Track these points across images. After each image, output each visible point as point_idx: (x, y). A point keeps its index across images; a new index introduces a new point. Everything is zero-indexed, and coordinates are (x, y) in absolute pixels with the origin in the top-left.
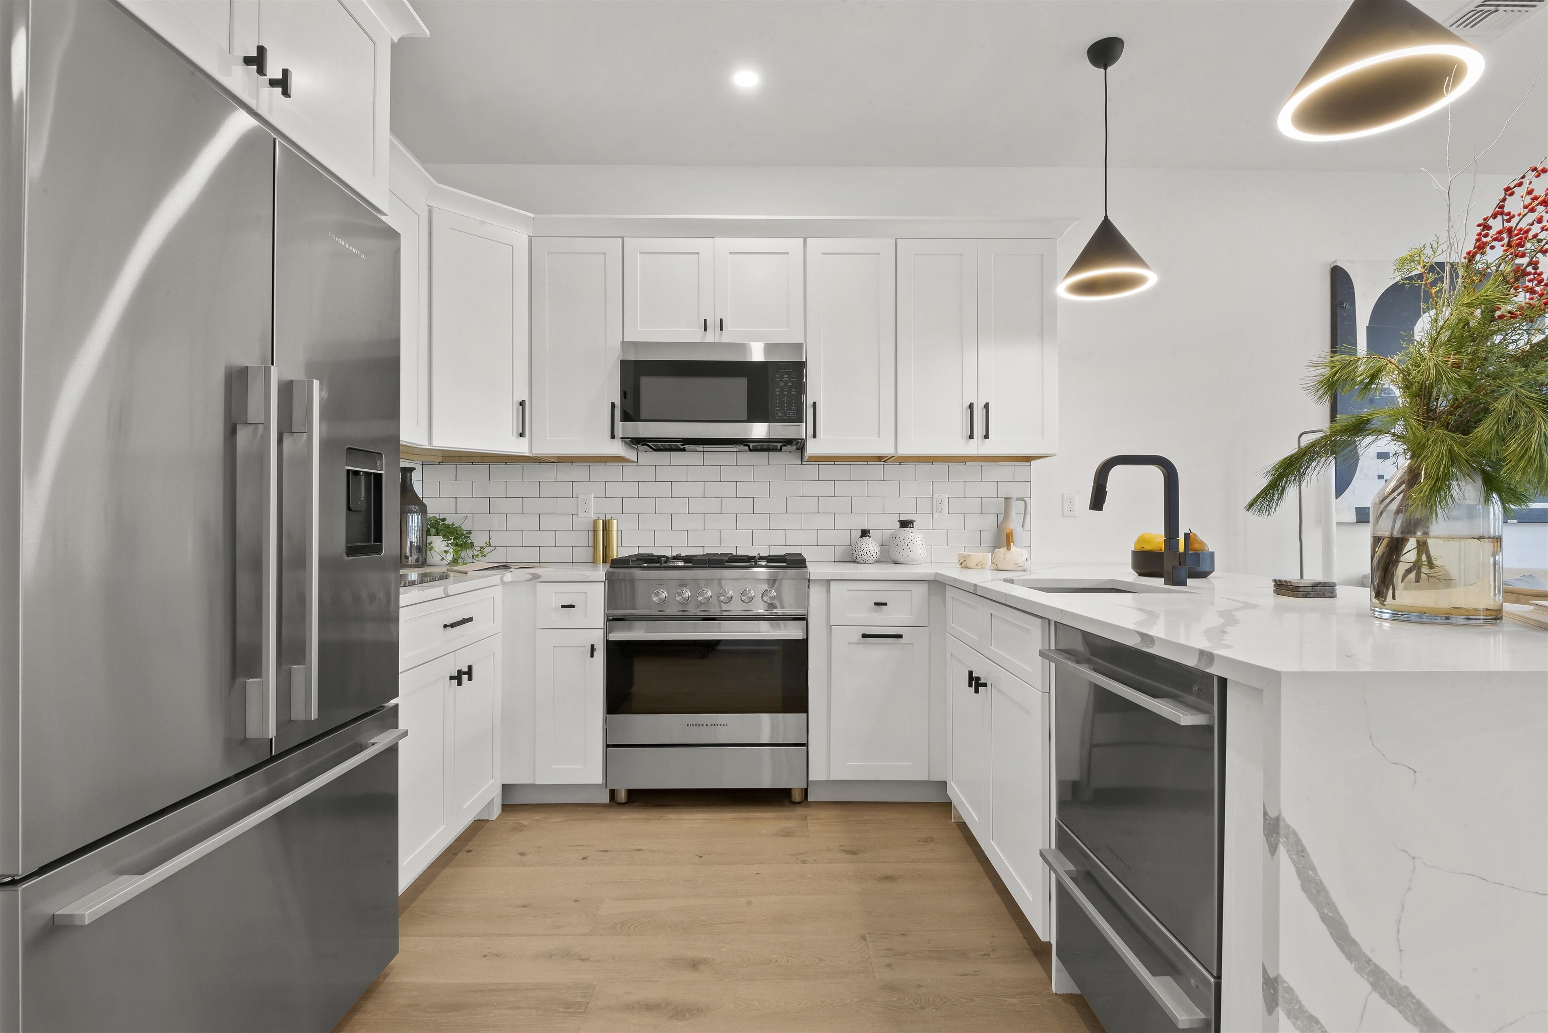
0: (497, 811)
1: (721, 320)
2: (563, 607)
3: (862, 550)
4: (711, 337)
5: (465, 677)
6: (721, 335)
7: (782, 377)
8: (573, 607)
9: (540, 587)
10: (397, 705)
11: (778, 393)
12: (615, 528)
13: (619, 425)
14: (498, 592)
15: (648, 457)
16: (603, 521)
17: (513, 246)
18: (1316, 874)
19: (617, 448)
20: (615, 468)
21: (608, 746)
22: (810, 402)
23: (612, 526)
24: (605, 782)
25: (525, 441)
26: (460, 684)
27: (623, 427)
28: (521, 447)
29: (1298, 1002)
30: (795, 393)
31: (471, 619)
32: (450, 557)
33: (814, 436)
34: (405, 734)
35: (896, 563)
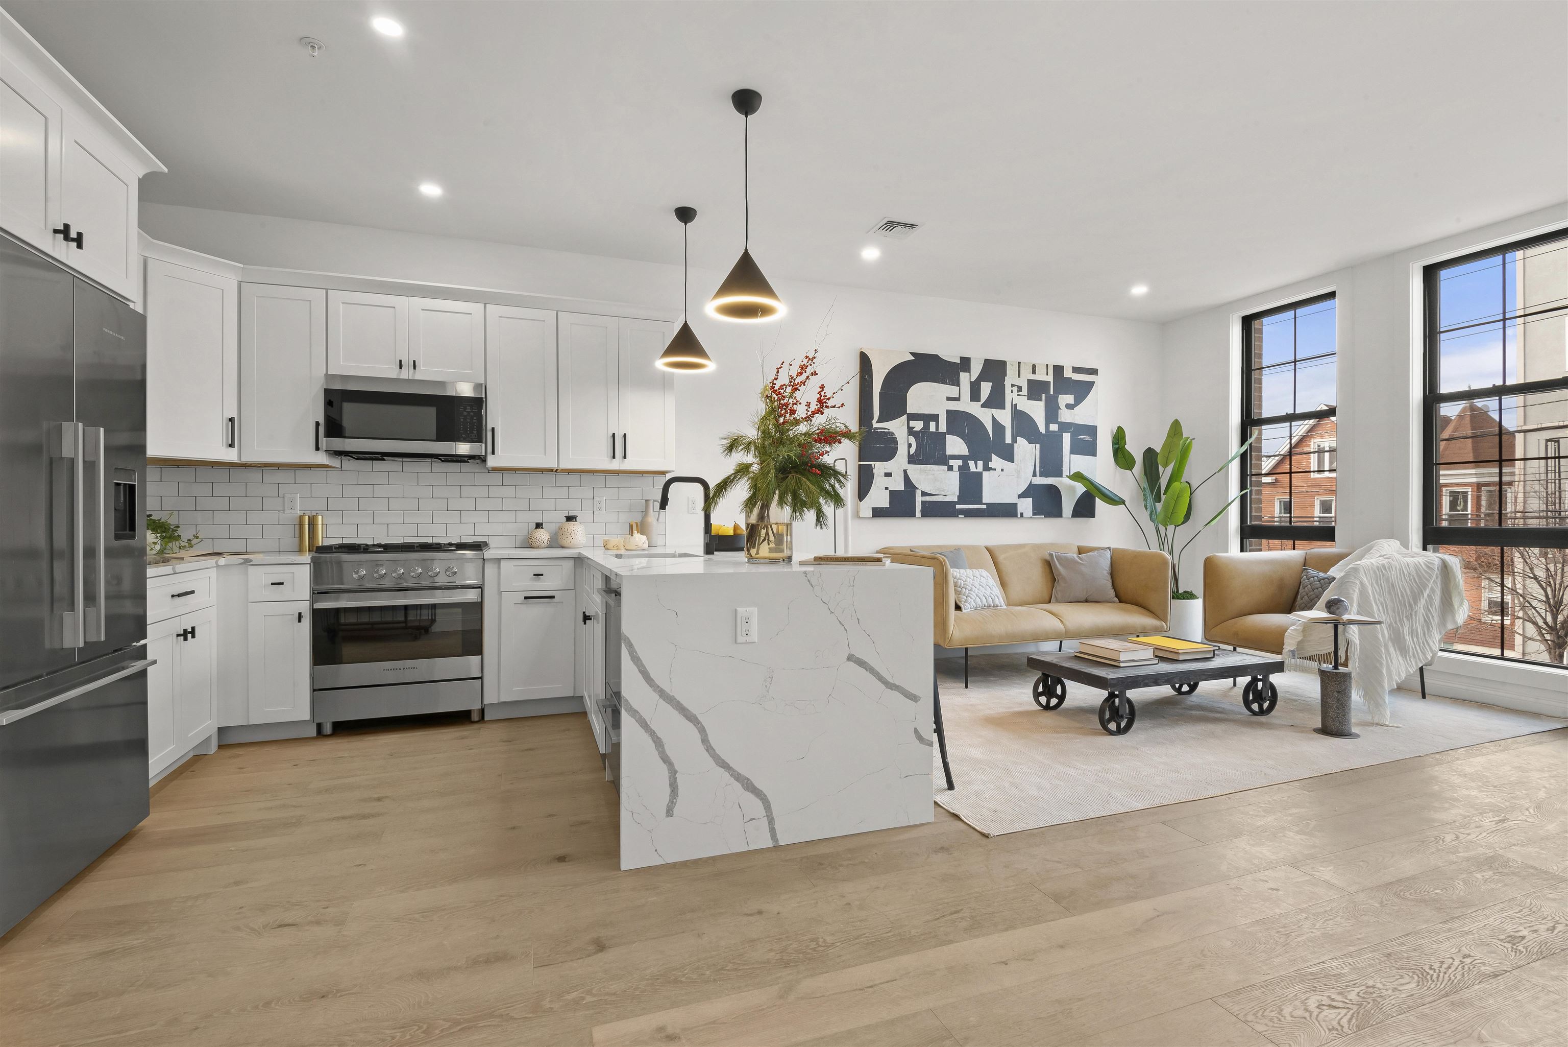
0: (213, 748)
1: (414, 362)
2: (272, 584)
3: (535, 538)
4: (406, 374)
5: (189, 636)
6: (414, 373)
7: (465, 409)
8: (282, 584)
9: (251, 569)
10: (146, 644)
11: (462, 420)
12: (320, 522)
13: (323, 441)
14: (213, 573)
15: (350, 464)
16: (309, 517)
17: (223, 290)
18: (637, 654)
19: (321, 458)
20: (322, 473)
21: (314, 690)
22: (489, 427)
23: (317, 520)
24: (312, 719)
25: (234, 451)
26: (186, 639)
27: (327, 442)
28: (231, 456)
29: (630, 705)
30: (476, 421)
31: (193, 592)
32: (158, 547)
33: (493, 453)
34: (154, 662)
35: (563, 547)
